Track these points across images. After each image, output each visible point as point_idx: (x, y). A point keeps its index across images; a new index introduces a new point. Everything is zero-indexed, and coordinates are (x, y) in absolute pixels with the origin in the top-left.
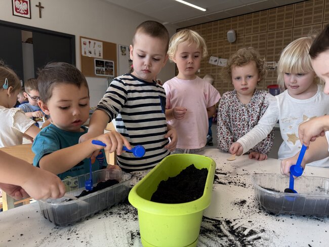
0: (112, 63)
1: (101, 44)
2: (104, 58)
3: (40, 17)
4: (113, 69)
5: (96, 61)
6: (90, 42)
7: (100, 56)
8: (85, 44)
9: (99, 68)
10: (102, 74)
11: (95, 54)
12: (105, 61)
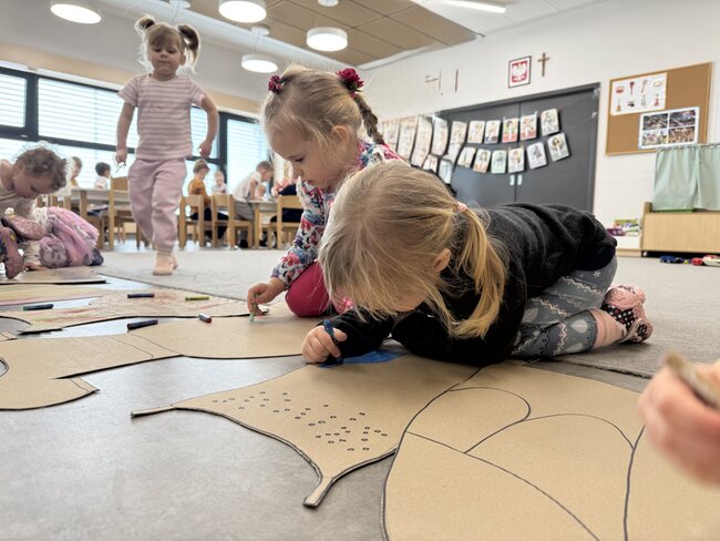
0: (693, 113)
1: (663, 78)
2: (667, 108)
3: (543, 74)
4: (696, 125)
5: (646, 118)
6: (632, 84)
7: (657, 104)
8: (619, 91)
9: (652, 132)
10: (659, 142)
11: (644, 104)
12: (669, 112)
